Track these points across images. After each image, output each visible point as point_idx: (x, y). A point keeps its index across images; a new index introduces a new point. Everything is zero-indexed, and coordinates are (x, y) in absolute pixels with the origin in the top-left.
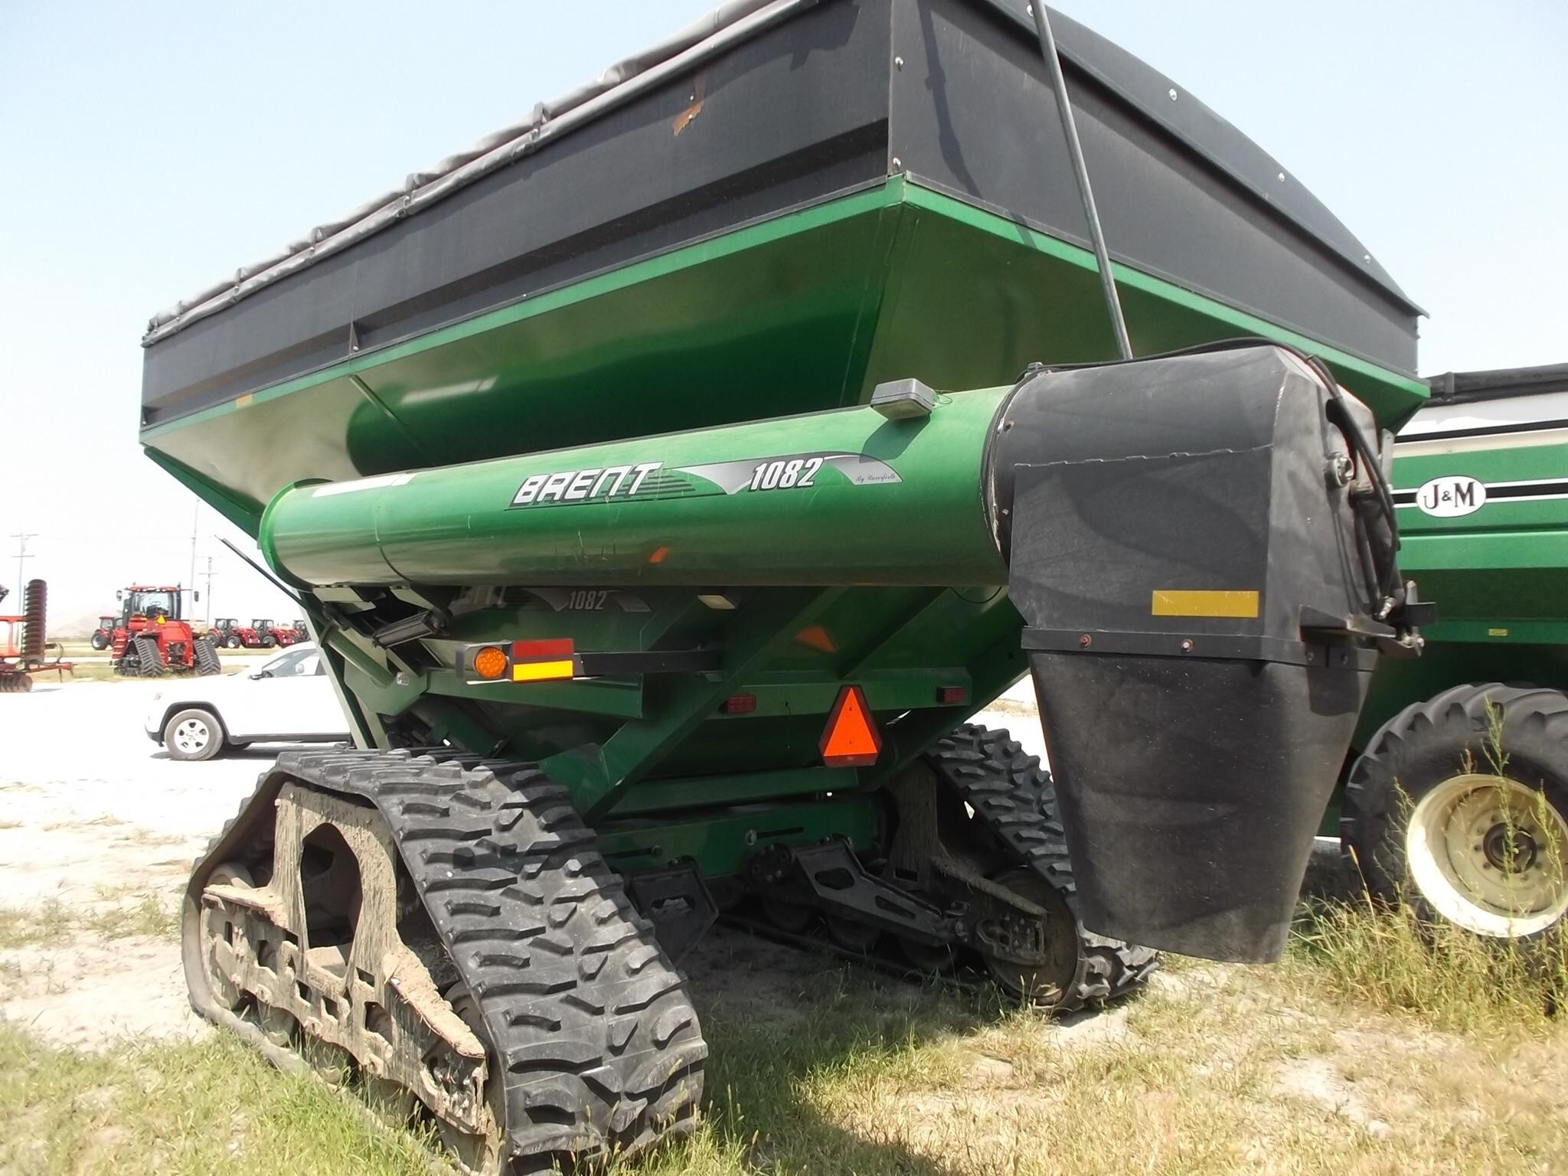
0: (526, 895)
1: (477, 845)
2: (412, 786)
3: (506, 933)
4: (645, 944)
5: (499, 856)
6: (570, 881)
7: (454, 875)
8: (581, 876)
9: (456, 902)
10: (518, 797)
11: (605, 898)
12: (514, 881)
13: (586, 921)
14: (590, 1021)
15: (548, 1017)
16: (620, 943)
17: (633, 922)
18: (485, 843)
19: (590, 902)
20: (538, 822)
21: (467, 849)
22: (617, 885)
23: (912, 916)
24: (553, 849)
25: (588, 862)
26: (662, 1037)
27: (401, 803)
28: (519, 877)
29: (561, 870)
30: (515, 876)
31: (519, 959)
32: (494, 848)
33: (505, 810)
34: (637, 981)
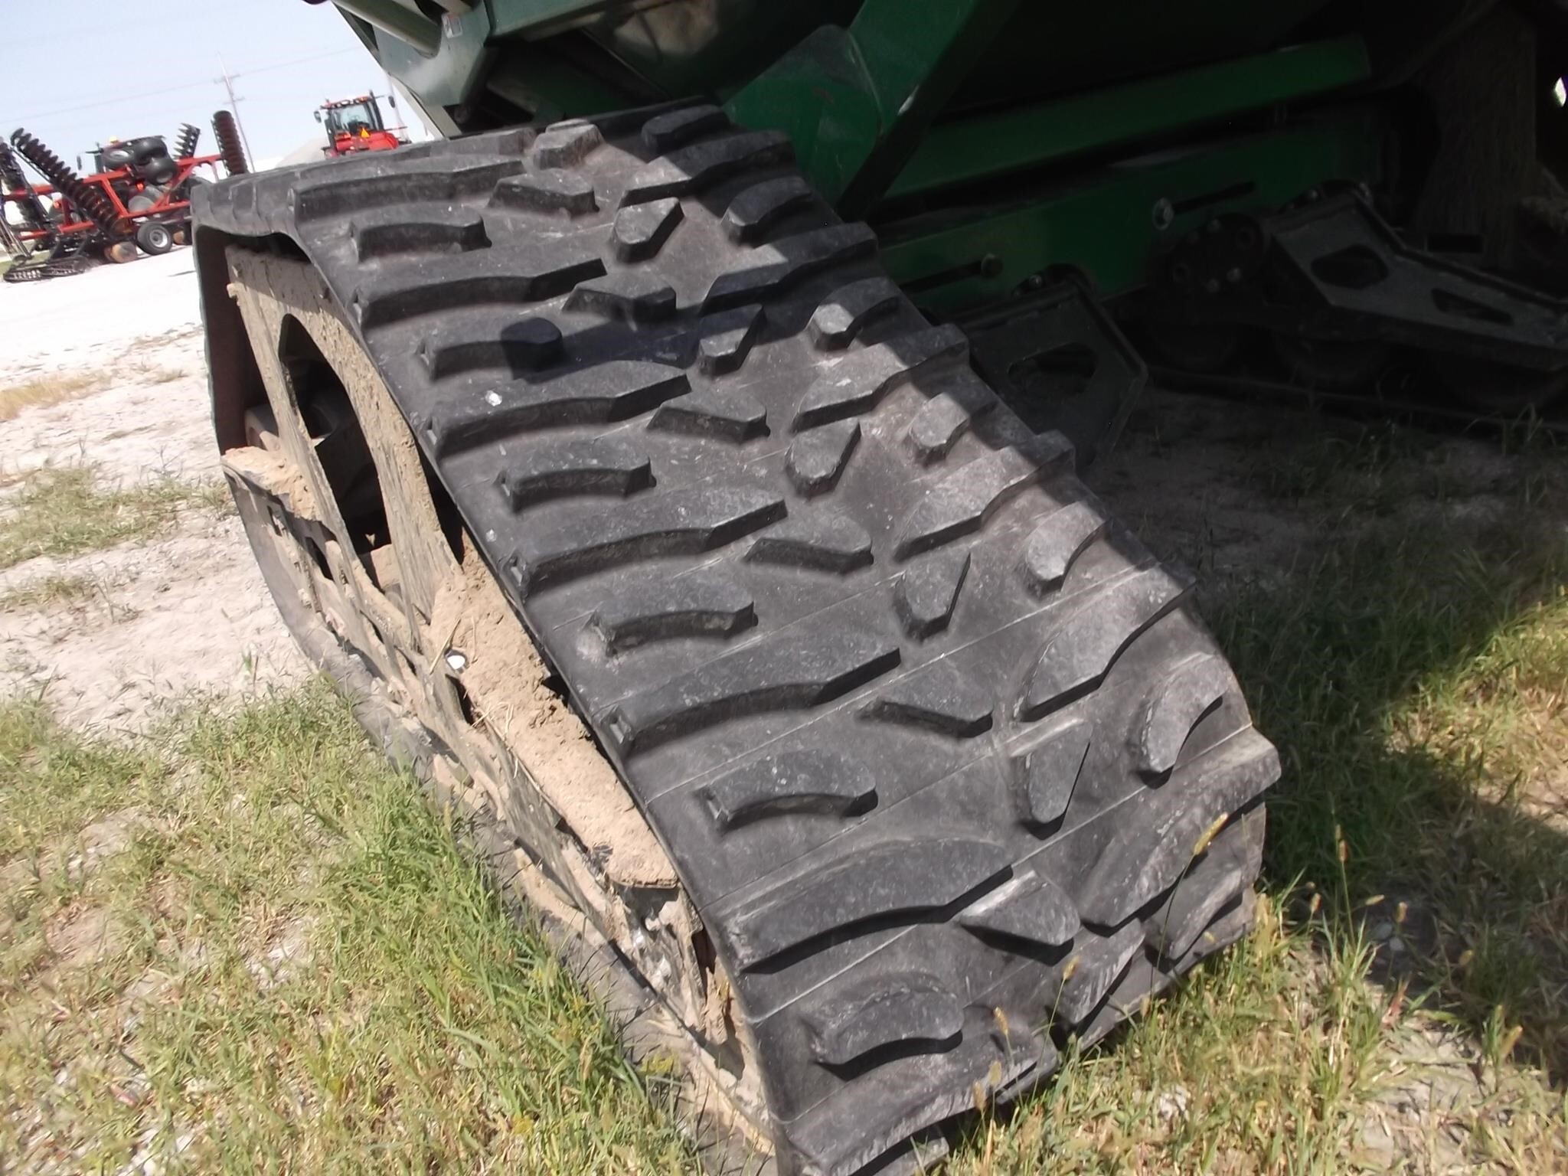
0: (715, 419)
1: (570, 307)
2: (382, 186)
3: (672, 541)
4: (1063, 499)
5: (634, 327)
6: (829, 363)
7: (506, 398)
8: (855, 343)
9: (517, 475)
10: (663, 172)
11: (930, 391)
12: (680, 386)
13: (890, 461)
14: (957, 756)
15: (835, 788)
16: (994, 508)
17: (1015, 445)
18: (587, 298)
19: (892, 407)
20: (725, 226)
21: (537, 322)
22: (952, 351)
23: (1502, 318)
24: (773, 286)
25: (869, 306)
26: (1163, 762)
27: (351, 233)
28: (692, 373)
29: (802, 337)
30: (680, 373)
31: (721, 615)
32: (615, 307)
33: (631, 209)
34: (1060, 608)
